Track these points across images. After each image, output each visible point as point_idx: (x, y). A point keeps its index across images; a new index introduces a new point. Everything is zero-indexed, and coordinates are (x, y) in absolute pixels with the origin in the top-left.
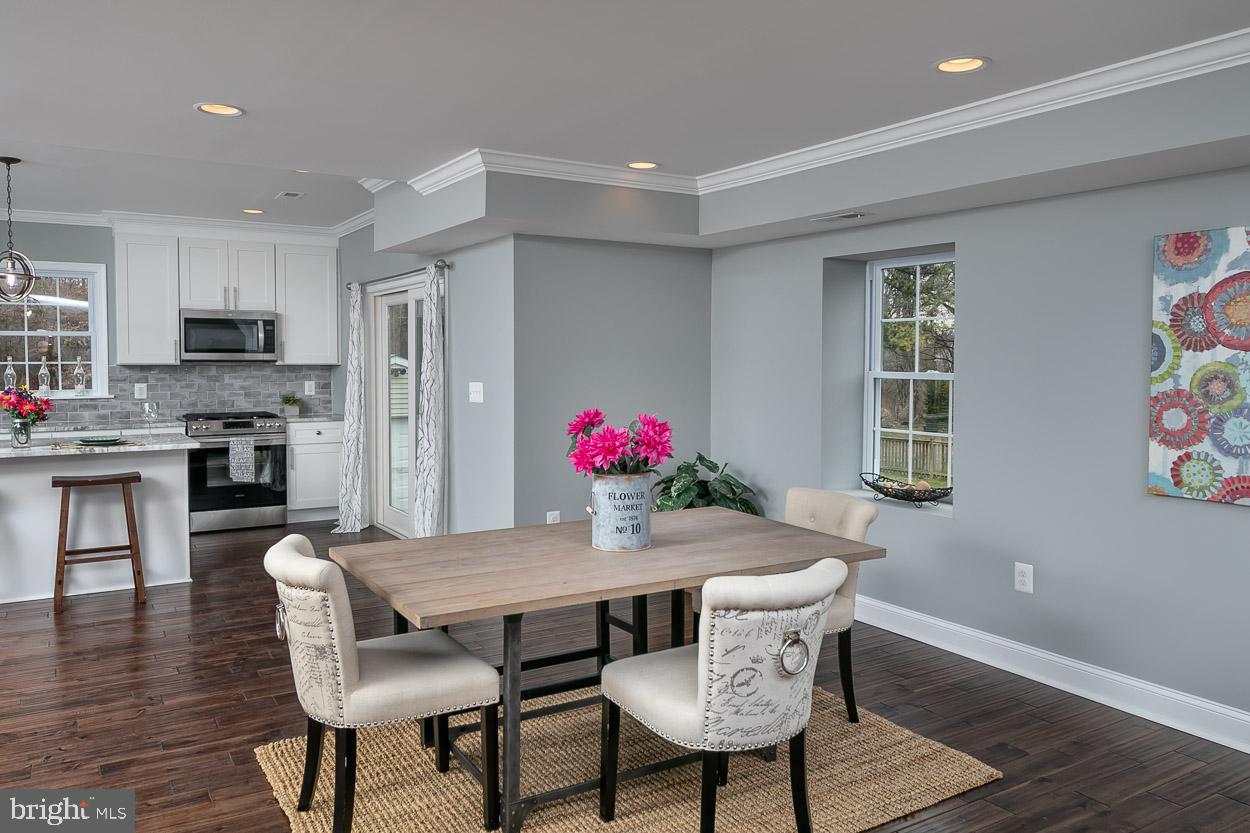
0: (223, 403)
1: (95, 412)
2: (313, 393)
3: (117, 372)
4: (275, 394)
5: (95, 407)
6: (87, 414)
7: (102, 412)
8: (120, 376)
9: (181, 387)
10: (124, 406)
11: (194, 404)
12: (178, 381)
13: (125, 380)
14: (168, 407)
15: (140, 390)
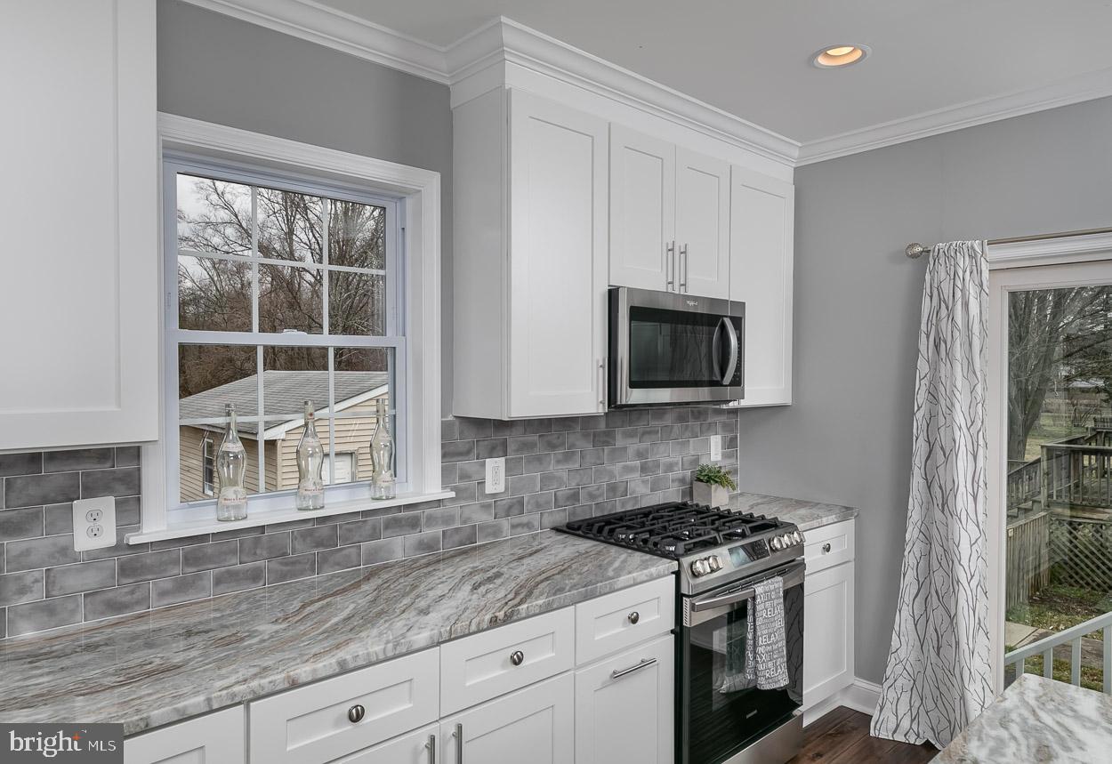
0: (613, 488)
1: (413, 537)
2: (719, 458)
3: (457, 435)
4: (677, 464)
5: (414, 524)
6: (399, 546)
7: (428, 532)
8: (462, 444)
9: (558, 462)
10: (467, 512)
11: (574, 497)
12: (552, 447)
13: (468, 452)
14: (538, 505)
15: (495, 475)
